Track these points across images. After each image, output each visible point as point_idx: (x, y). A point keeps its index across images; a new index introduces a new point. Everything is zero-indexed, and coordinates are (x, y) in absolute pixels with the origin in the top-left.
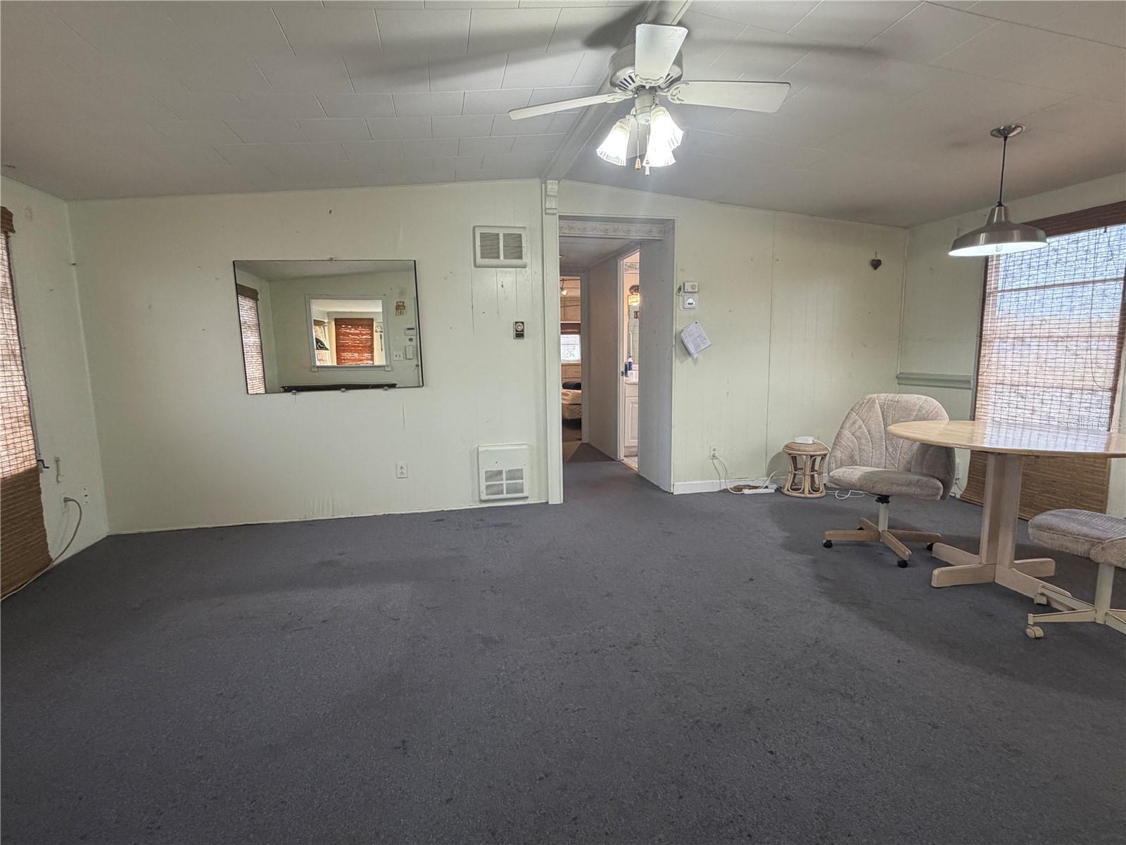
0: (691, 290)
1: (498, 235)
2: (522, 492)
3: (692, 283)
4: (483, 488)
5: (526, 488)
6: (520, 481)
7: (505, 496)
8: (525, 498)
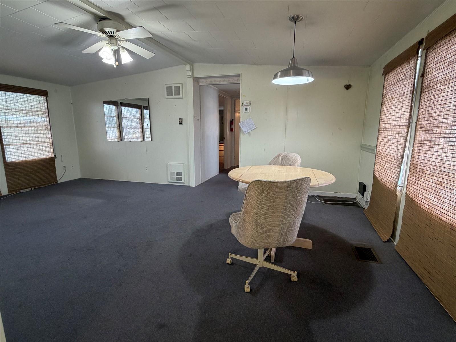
0: (246, 104)
1: (172, 87)
2: (182, 181)
3: (247, 101)
4: (169, 177)
5: (183, 179)
6: (181, 177)
7: (176, 181)
8: (183, 183)
